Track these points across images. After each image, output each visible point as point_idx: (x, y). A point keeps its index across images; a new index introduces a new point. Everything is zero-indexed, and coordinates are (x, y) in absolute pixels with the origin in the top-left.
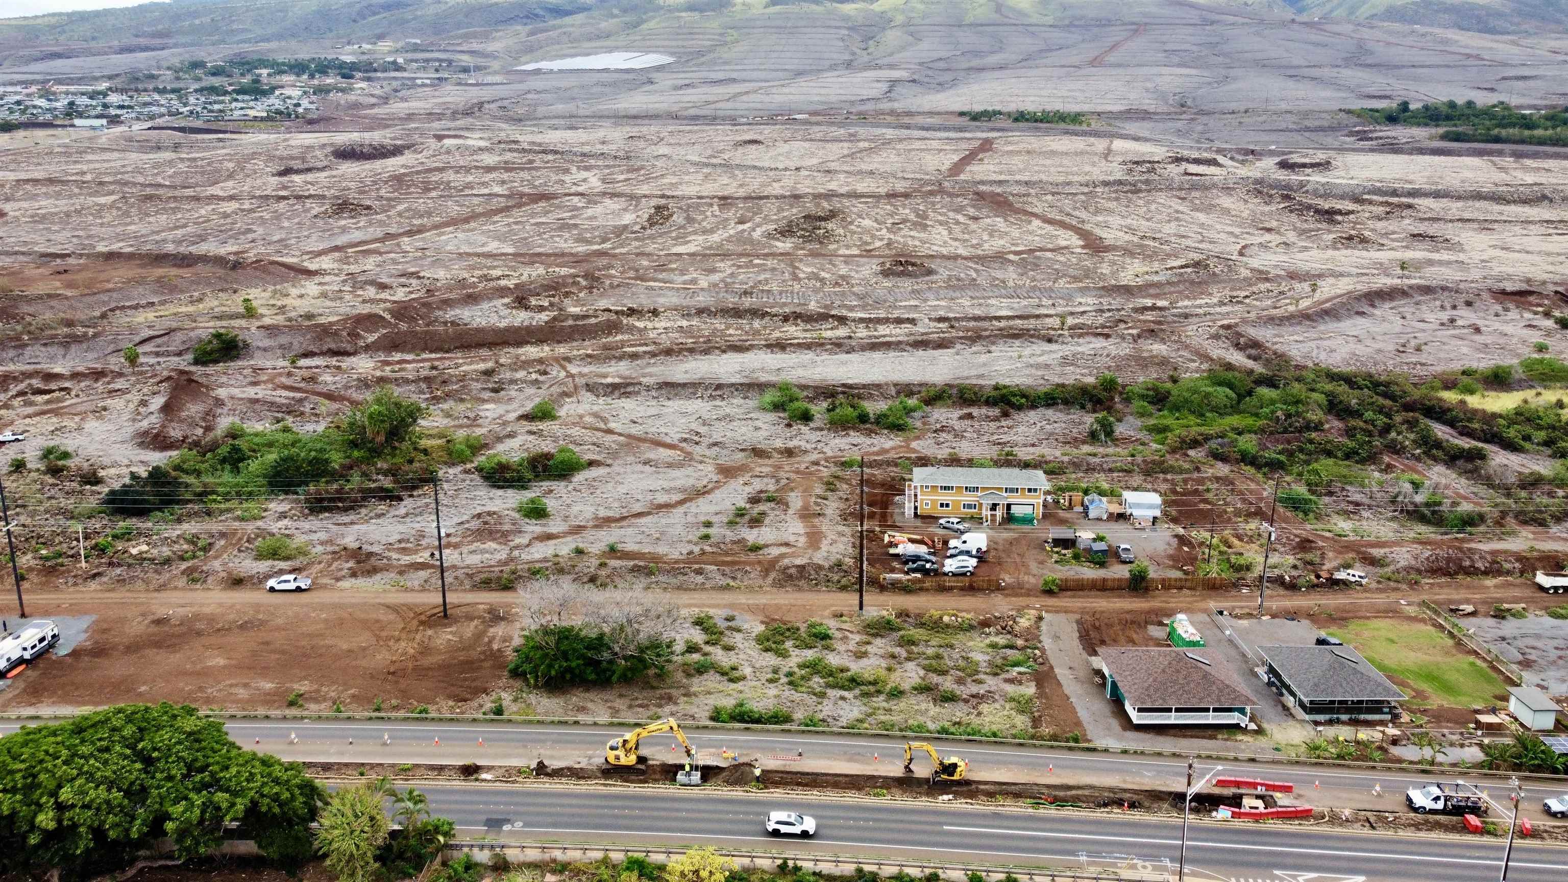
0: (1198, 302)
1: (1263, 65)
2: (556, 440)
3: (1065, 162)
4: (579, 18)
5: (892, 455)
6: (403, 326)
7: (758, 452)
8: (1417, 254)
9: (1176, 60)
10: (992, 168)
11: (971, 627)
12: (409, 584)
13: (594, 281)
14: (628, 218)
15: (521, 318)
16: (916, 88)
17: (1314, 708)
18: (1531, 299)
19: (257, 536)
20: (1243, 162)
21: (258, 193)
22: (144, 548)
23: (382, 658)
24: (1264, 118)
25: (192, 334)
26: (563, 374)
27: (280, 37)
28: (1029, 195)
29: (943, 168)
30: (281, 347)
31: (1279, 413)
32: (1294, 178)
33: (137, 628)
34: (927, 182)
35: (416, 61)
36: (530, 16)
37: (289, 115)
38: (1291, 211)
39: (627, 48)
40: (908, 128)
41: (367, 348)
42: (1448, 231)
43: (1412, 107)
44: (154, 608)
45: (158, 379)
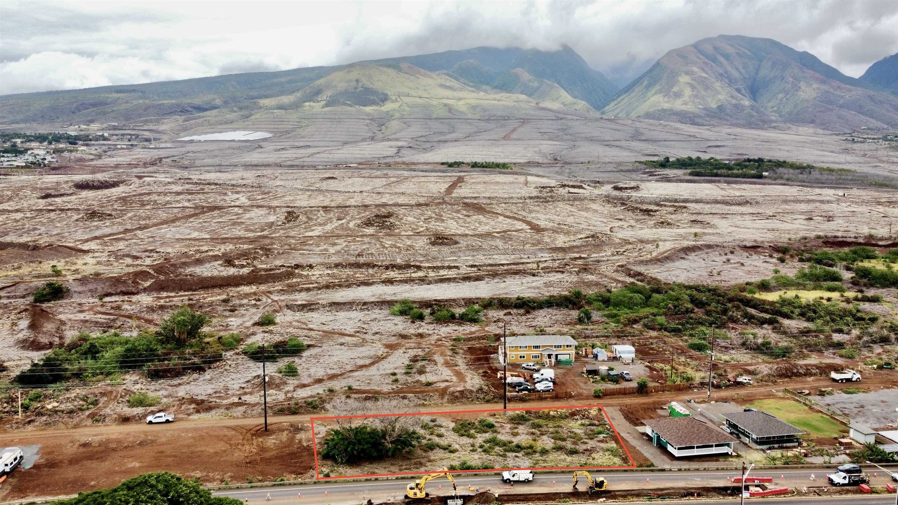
0: (601, 255)
1: (591, 140)
2: (282, 335)
3: (505, 187)
4: (214, 112)
5: (477, 334)
6: (162, 277)
7: (404, 337)
8: (697, 229)
9: (547, 137)
10: (467, 190)
11: (567, 417)
12: (235, 415)
13: (267, 252)
14: (272, 218)
15: (232, 271)
16: (412, 151)
17: (760, 442)
18: (759, 250)
19: (126, 394)
20: (595, 187)
21: (34, 208)
22: (56, 404)
23: (238, 455)
24: (598, 166)
25: (31, 285)
26: (270, 301)
27: (25, 121)
28: (492, 204)
29: (442, 191)
30: (90, 291)
31: (670, 305)
32: (624, 194)
33: (70, 450)
34: (436, 198)
35: (117, 135)
36: (183, 111)
37: (40, 165)
38: (628, 210)
39: (244, 129)
40: (415, 171)
41: (145, 290)
42: (707, 219)
43: (671, 160)
44: (77, 438)
45: (19, 310)
